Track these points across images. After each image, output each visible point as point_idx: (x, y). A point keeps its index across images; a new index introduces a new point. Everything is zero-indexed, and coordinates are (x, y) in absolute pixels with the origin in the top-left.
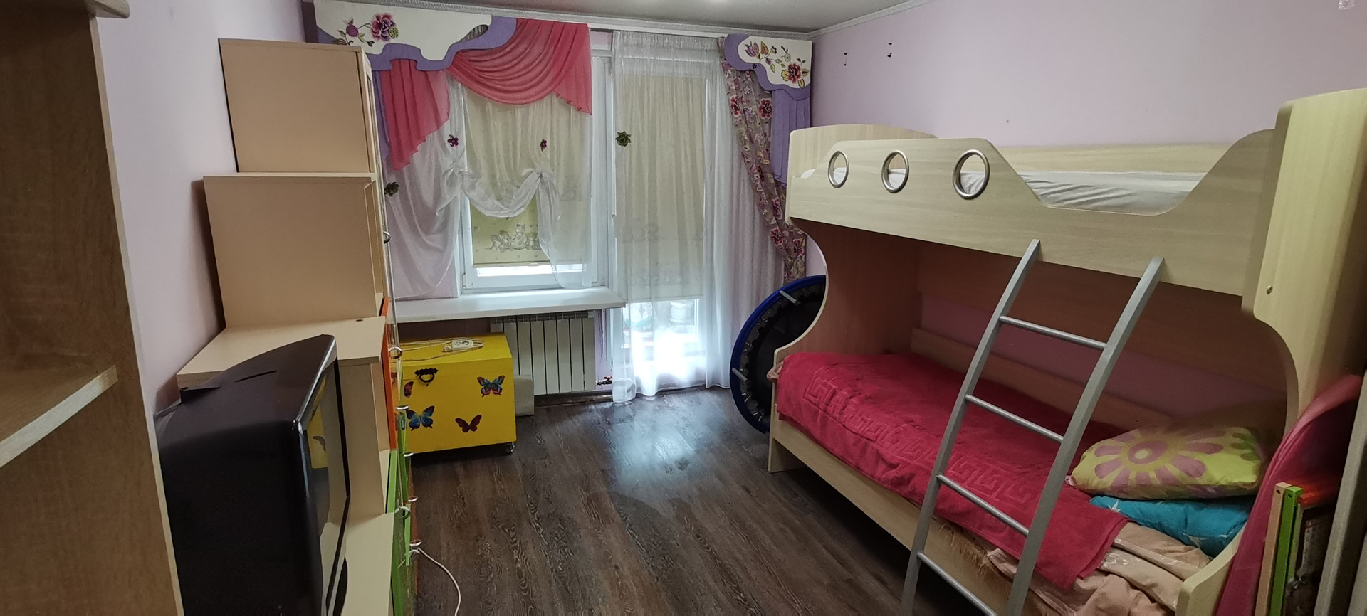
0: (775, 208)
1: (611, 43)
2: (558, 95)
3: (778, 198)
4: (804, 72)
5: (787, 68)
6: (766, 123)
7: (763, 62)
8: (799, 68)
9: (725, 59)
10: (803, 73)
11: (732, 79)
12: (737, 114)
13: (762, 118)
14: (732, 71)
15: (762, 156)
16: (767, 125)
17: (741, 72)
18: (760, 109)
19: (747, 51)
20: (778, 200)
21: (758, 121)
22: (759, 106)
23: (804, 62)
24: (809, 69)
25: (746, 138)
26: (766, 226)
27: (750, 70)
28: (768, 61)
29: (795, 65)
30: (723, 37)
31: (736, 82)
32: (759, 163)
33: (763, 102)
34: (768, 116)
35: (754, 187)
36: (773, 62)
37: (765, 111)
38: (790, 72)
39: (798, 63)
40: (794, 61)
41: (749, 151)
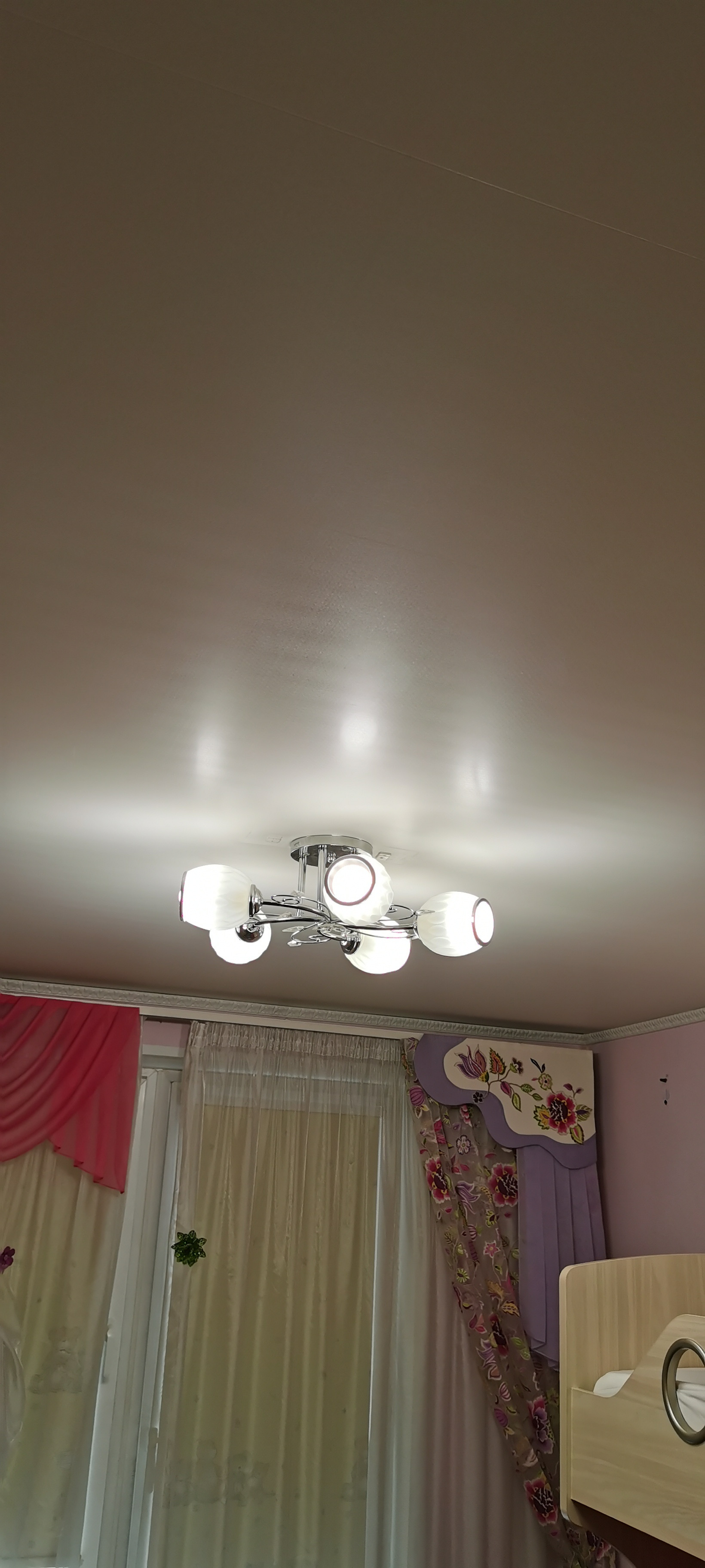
0: (536, 1424)
1: (186, 1044)
2: (56, 1149)
3: (540, 1398)
4: (582, 1112)
5: (545, 1102)
6: (508, 1215)
7: (496, 1090)
8: (570, 1102)
9: (417, 1082)
10: (579, 1112)
11: (431, 1122)
12: (440, 1196)
13: (497, 1205)
14: (431, 1105)
15: (500, 1293)
16: (509, 1222)
17: (452, 1108)
18: (493, 1184)
19: (461, 1066)
20: (540, 1404)
21: (490, 1212)
22: (491, 1178)
23: (579, 1091)
24: (591, 1105)
25: (460, 1251)
26: (515, 1470)
27: (469, 1105)
28: (506, 1087)
29: (561, 1097)
30: (413, 1039)
31: (440, 1127)
32: (494, 1308)
33: (499, 1172)
34: (511, 1200)
35: (483, 1369)
36: (517, 1090)
37: (503, 1191)
38: (551, 1109)
39: (568, 1094)
40: (558, 1088)
41: (468, 1282)
